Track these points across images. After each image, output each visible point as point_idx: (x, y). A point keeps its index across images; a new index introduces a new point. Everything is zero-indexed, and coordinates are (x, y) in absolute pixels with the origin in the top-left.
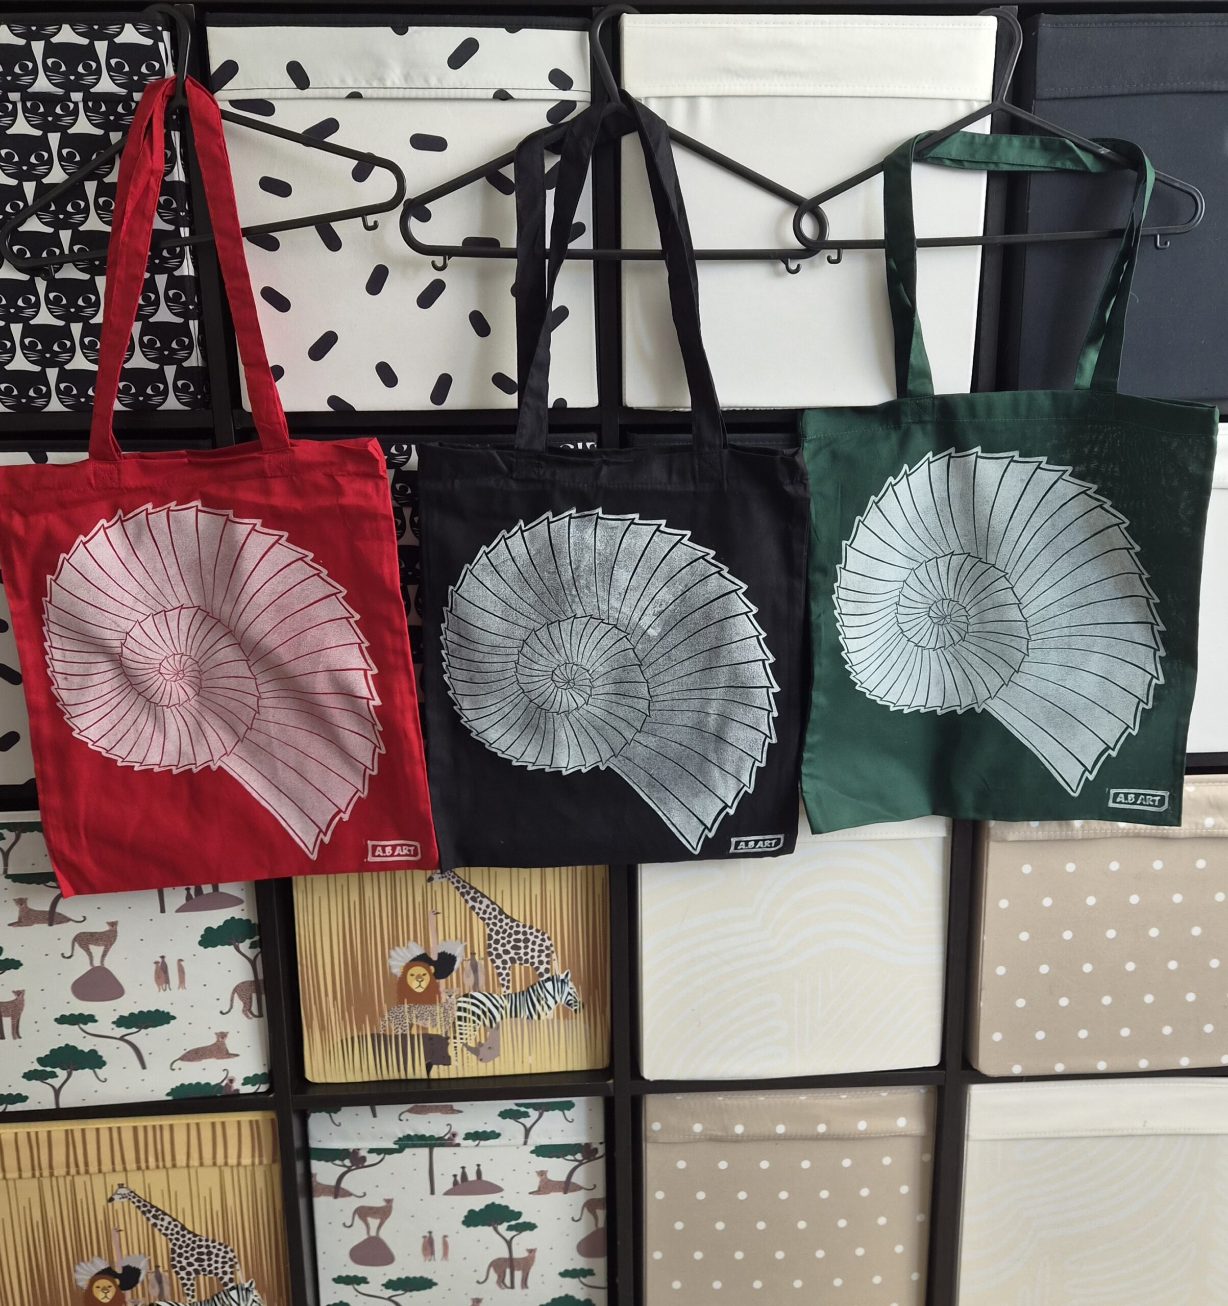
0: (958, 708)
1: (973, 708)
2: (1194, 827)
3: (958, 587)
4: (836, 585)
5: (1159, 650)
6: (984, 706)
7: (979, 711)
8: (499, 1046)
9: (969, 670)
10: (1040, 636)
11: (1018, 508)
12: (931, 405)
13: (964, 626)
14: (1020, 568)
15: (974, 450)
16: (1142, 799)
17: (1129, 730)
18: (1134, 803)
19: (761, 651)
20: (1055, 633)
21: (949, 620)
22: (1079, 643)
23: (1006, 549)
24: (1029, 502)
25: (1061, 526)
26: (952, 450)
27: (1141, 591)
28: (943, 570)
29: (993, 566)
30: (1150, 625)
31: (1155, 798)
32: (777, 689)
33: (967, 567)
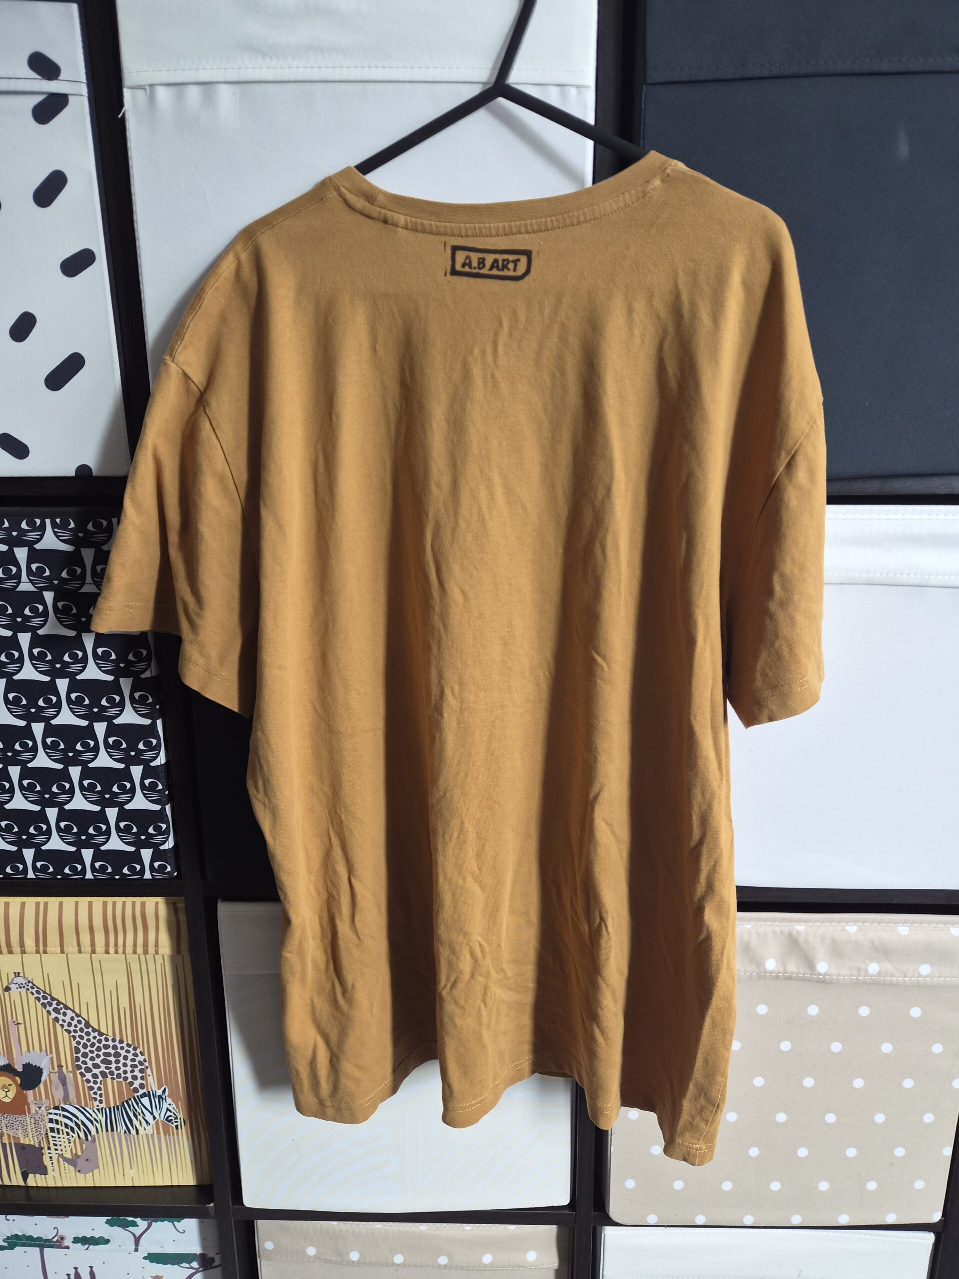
8: (97, 1158)
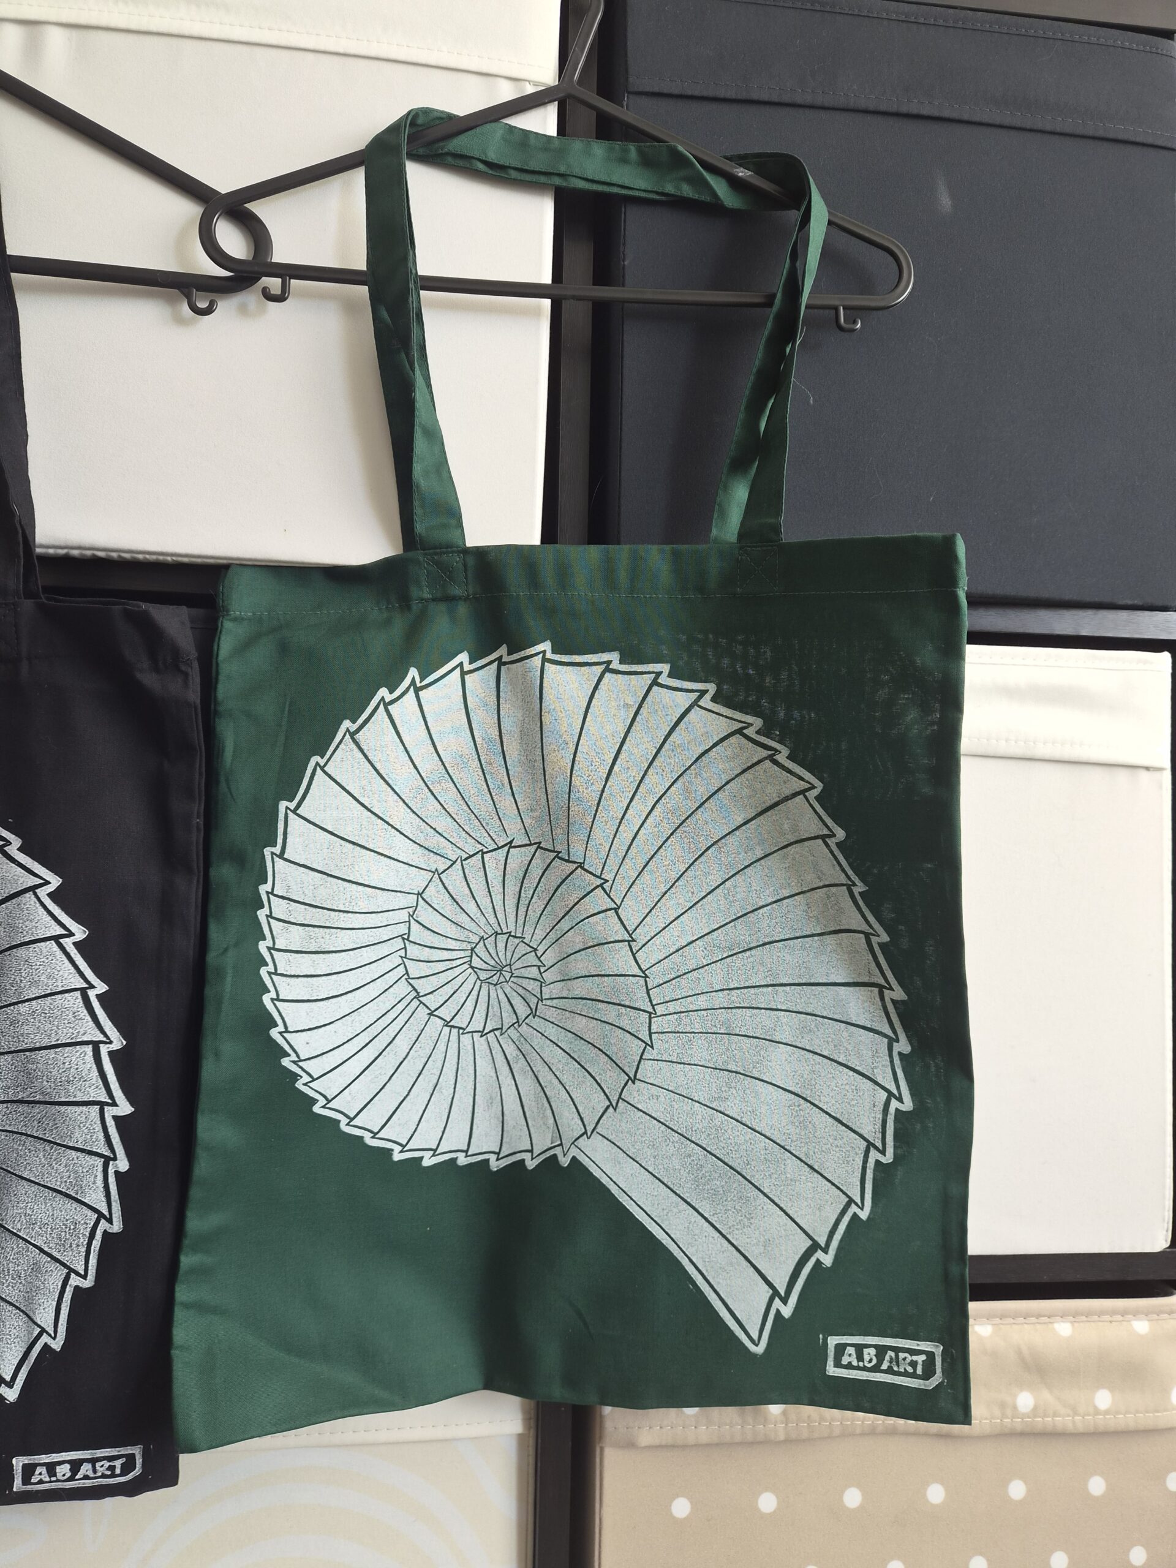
0: (527, 1156)
1: (555, 1156)
2: (997, 1412)
3: (522, 909)
4: (263, 889)
5: (897, 1041)
6: (574, 1152)
7: (565, 1162)
9: (545, 1076)
10: (673, 1007)
11: (622, 756)
12: (460, 566)
13: (533, 986)
14: (630, 870)
15: (540, 647)
16: (891, 1361)
17: (853, 1209)
18: (876, 1369)
19: (91, 1024)
20: (702, 1002)
21: (508, 976)
22: (745, 1021)
23: (602, 834)
24: (641, 745)
25: (702, 792)
26: (503, 651)
27: (854, 920)
28: (495, 876)
29: (581, 866)
30: (876, 990)
31: (915, 1358)
32: (125, 1108)
33: (536, 871)
